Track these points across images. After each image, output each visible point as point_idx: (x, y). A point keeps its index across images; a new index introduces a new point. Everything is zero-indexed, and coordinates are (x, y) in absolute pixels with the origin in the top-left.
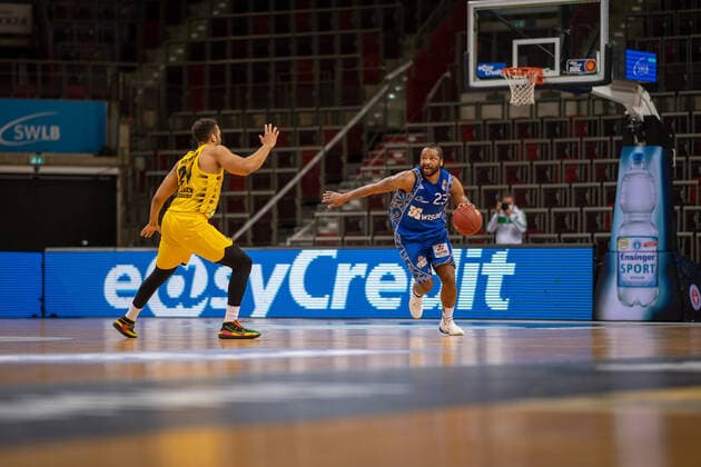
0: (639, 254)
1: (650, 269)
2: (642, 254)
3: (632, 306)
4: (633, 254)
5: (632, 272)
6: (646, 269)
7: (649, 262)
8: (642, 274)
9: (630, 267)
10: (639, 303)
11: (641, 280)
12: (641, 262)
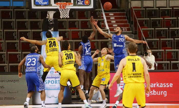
0: (53, 76)
1: (58, 82)
2: (54, 76)
3: (50, 98)
4: (50, 76)
5: (50, 83)
6: (56, 82)
7: (57, 79)
8: (54, 84)
9: (49, 81)
10: (53, 96)
11: (55, 87)
12: (54, 79)
